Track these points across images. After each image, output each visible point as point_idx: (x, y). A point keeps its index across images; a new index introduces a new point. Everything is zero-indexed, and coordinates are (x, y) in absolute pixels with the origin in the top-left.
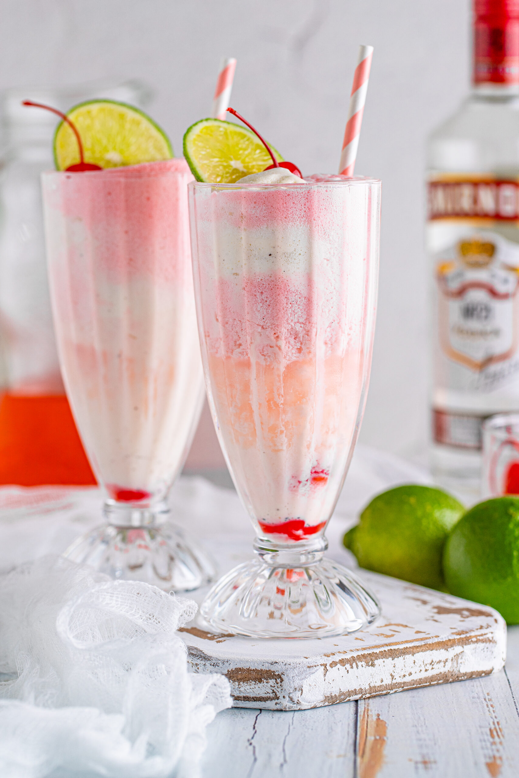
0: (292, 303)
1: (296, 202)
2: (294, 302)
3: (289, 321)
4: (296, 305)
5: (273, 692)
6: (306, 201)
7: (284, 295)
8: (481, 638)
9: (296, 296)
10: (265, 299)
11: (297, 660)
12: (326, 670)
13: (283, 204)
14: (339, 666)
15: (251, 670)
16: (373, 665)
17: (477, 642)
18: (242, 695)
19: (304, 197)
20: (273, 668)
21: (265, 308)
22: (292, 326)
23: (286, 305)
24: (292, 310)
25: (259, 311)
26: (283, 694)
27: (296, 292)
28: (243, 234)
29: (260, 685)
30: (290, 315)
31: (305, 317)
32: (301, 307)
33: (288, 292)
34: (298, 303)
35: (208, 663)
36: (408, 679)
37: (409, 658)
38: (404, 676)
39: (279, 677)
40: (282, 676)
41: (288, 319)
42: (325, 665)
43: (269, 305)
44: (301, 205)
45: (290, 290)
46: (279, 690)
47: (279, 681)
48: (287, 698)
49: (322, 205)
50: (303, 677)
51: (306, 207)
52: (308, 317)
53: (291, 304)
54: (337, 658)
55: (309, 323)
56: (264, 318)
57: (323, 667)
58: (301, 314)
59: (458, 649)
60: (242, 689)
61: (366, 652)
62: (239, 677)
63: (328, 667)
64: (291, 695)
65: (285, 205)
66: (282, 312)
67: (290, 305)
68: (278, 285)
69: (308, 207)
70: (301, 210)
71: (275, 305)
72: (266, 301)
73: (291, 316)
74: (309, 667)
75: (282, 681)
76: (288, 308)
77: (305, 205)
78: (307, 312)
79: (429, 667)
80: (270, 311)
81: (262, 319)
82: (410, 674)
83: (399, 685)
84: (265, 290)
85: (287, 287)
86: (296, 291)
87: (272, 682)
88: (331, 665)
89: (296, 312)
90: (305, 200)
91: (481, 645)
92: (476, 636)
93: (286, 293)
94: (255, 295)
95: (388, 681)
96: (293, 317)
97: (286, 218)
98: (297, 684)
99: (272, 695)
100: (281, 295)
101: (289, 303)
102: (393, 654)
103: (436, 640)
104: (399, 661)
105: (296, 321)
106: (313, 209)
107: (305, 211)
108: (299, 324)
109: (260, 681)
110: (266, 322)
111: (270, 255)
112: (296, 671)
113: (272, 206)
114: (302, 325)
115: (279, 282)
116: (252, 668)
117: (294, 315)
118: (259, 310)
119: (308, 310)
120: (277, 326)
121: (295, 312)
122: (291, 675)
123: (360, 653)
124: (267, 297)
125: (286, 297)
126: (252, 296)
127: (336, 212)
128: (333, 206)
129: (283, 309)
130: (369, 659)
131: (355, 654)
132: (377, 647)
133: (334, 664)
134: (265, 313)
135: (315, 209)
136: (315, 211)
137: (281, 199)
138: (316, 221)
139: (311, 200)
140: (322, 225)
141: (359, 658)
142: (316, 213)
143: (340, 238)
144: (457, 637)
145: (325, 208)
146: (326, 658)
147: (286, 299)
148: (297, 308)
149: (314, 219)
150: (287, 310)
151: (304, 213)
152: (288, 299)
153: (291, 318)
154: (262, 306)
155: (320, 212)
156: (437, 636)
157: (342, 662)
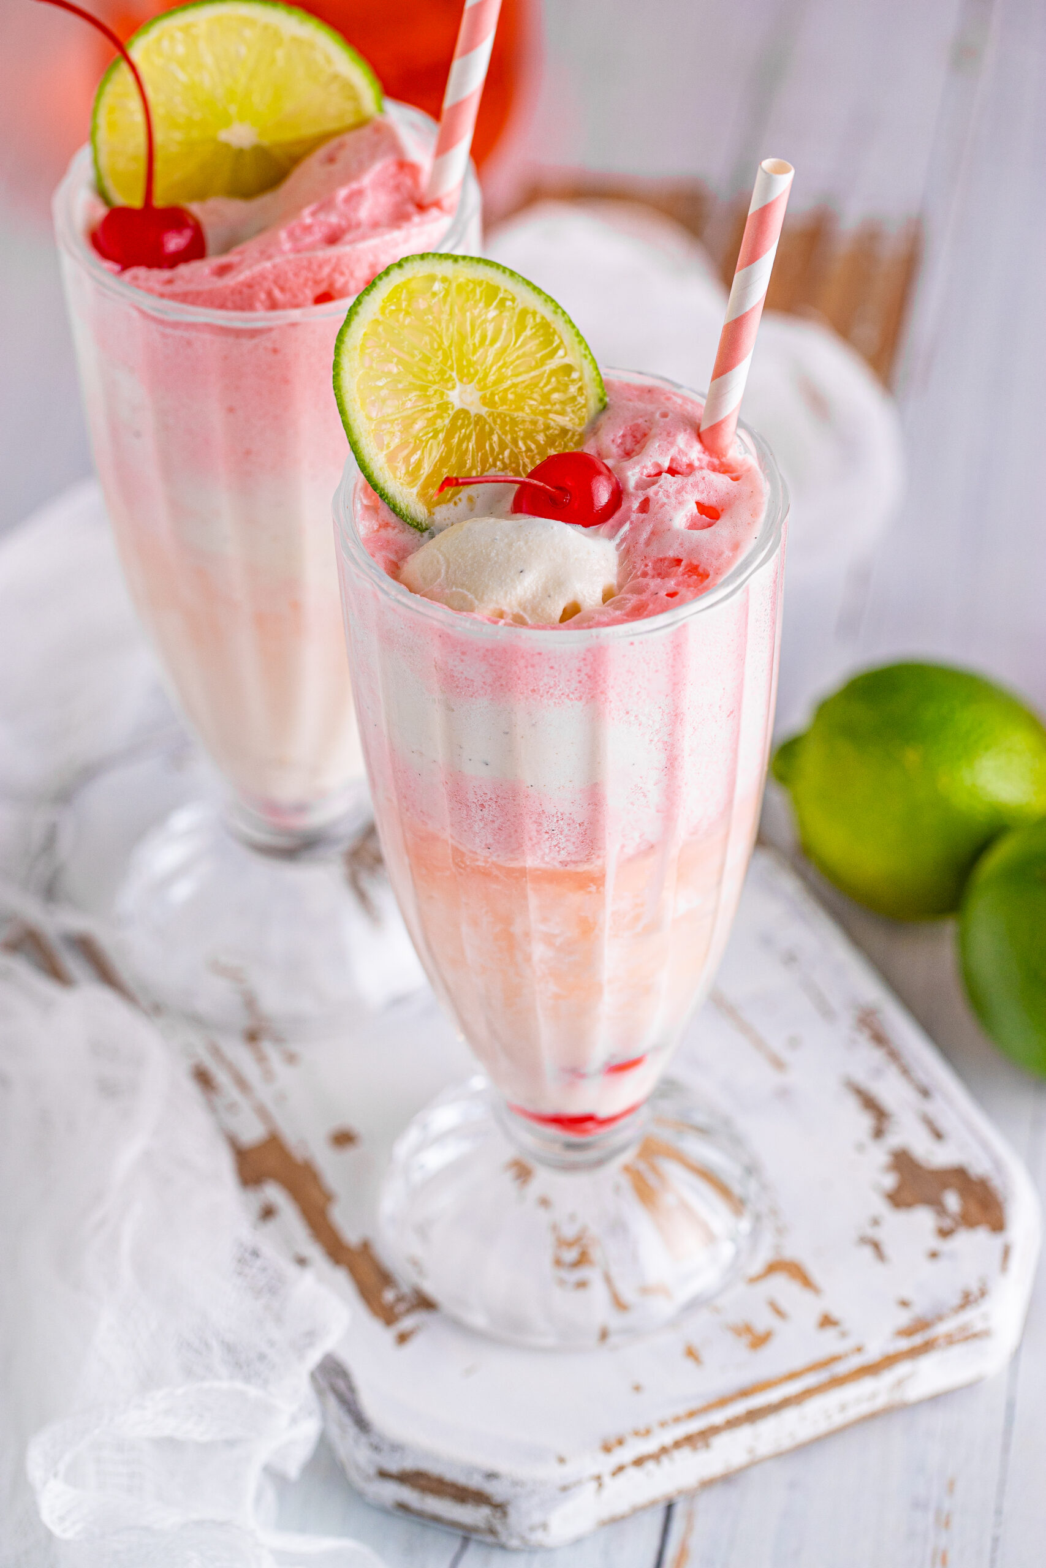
0: (551, 832)
1: (556, 666)
2: (554, 832)
4: (561, 836)
5: (489, 1524)
6: (583, 663)
7: (531, 818)
8: (958, 1334)
9: (561, 822)
10: (490, 818)
11: (543, 1471)
12: (600, 1488)
13: (527, 667)
14: (631, 1471)
15: (445, 1482)
16: (707, 1447)
19: (578, 657)
20: (489, 1487)
24: (551, 843)
26: (508, 1530)
27: (560, 816)
29: (464, 1508)
30: (547, 851)
32: (573, 839)
33: (539, 814)
34: (564, 833)
36: (789, 1444)
37: (789, 1413)
39: (500, 1508)
40: (507, 1507)
42: (598, 1478)
43: (500, 829)
44: (571, 672)
45: (546, 811)
46: (500, 1524)
47: (499, 1511)
48: (515, 1536)
49: (619, 667)
50: (550, 1506)
51: (583, 675)
53: (547, 833)
54: (625, 1455)
56: (490, 847)
57: (594, 1483)
58: (574, 849)
61: (697, 1424)
63: (606, 1479)
64: (525, 1535)
65: (530, 669)
66: (529, 844)
67: (547, 836)
68: (519, 801)
69: (586, 674)
70: (569, 680)
71: (512, 831)
73: (550, 852)
74: (565, 1487)
75: (505, 1512)
76: (541, 839)
77: (579, 670)
79: (835, 1413)
80: (502, 838)
83: (767, 1458)
84: (489, 803)
85: (539, 807)
86: (559, 814)
87: (486, 1510)
88: (614, 1474)
89: (562, 847)
90: (579, 662)
91: (957, 1352)
92: (948, 1333)
93: (536, 815)
95: (741, 1461)
96: (555, 854)
97: (533, 691)
98: (536, 1517)
99: (485, 1527)
100: (525, 816)
103: (857, 1361)
105: (563, 858)
106: (600, 675)
109: (463, 1503)
112: (536, 1498)
113: (503, 667)
116: (447, 1477)
117: (559, 851)
121: (559, 847)
123: (683, 1429)
125: (536, 822)
126: (460, 805)
127: (657, 671)
128: (648, 663)
129: (531, 839)
130: (697, 1440)
131: (667, 1437)
132: (723, 1402)
133: (621, 1469)
134: (492, 841)
135: (603, 676)
136: (604, 679)
137: (523, 657)
138: (606, 694)
139: (595, 660)
140: (621, 701)
141: (677, 1445)
142: (605, 682)
143: (667, 711)
144: (904, 1344)
145: (629, 671)
146: (601, 1457)
147: (536, 825)
148: (564, 840)
149: (602, 693)
150: (539, 842)
151: (578, 685)
152: (540, 824)
153: (552, 855)
154: (483, 828)
155: (615, 679)
156: (859, 1350)
157: (639, 1462)
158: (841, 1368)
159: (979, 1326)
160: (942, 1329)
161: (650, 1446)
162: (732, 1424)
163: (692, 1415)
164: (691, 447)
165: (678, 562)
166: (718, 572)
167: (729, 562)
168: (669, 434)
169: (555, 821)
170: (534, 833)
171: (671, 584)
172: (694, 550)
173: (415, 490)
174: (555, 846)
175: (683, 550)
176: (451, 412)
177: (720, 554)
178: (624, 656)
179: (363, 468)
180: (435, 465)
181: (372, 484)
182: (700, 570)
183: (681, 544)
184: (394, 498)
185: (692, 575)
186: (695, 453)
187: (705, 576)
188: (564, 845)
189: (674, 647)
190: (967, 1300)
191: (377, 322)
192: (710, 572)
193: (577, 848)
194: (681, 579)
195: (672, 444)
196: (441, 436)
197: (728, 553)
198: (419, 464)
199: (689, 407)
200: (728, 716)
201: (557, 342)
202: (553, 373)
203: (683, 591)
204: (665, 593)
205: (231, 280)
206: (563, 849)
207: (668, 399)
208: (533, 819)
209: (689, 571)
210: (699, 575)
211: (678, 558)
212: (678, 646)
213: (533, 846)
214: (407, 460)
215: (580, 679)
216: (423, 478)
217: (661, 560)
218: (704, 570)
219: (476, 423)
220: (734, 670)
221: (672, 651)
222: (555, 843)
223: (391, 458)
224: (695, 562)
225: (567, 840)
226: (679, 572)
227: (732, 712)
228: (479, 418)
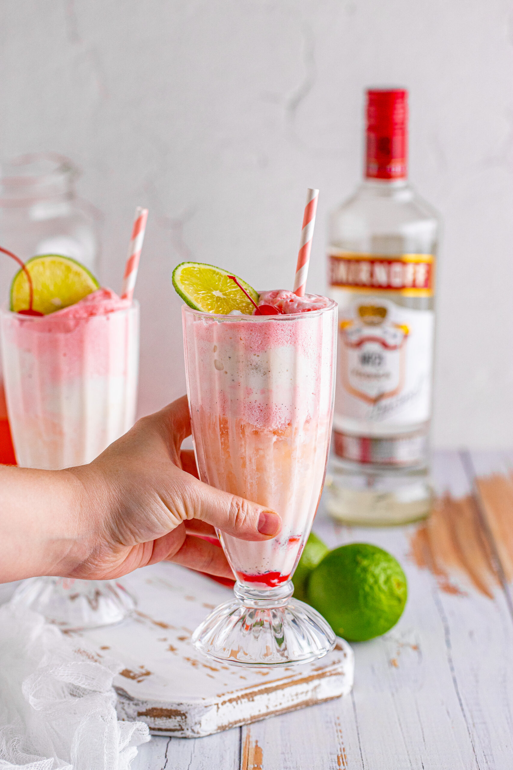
5: (180, 725)
8: (334, 672)
11: (197, 702)
12: (218, 708)
14: (228, 704)
15: (163, 710)
16: (253, 700)
17: (331, 675)
18: (156, 727)
20: (179, 708)
26: (187, 727)
29: (170, 720)
35: (131, 703)
36: (279, 708)
37: (280, 692)
38: (276, 706)
39: (184, 715)
40: (186, 715)
42: (217, 704)
46: (184, 724)
47: (184, 717)
48: (190, 730)
50: (201, 714)
54: (226, 698)
57: (216, 706)
59: (316, 682)
60: (157, 723)
61: (248, 691)
62: (155, 714)
63: (220, 706)
64: (193, 728)
74: (206, 707)
75: (186, 717)
79: (295, 698)
82: (281, 704)
83: (272, 713)
87: (179, 718)
88: (222, 704)
91: (334, 678)
92: (330, 672)
95: (264, 711)
98: (197, 719)
99: (178, 728)
102: (268, 691)
103: (299, 677)
104: (272, 695)
109: (170, 717)
112: (196, 710)
116: (164, 708)
122: (192, 713)
123: (244, 692)
130: (250, 696)
131: (240, 694)
132: (256, 686)
133: (224, 703)
141: (243, 697)
144: (315, 673)
146: (218, 698)
156: (301, 674)
157: (230, 701)
158: (295, 678)
159: (340, 670)
160: (327, 669)
161: (234, 696)
162: (261, 692)
163: (246, 688)
190: (334, 663)
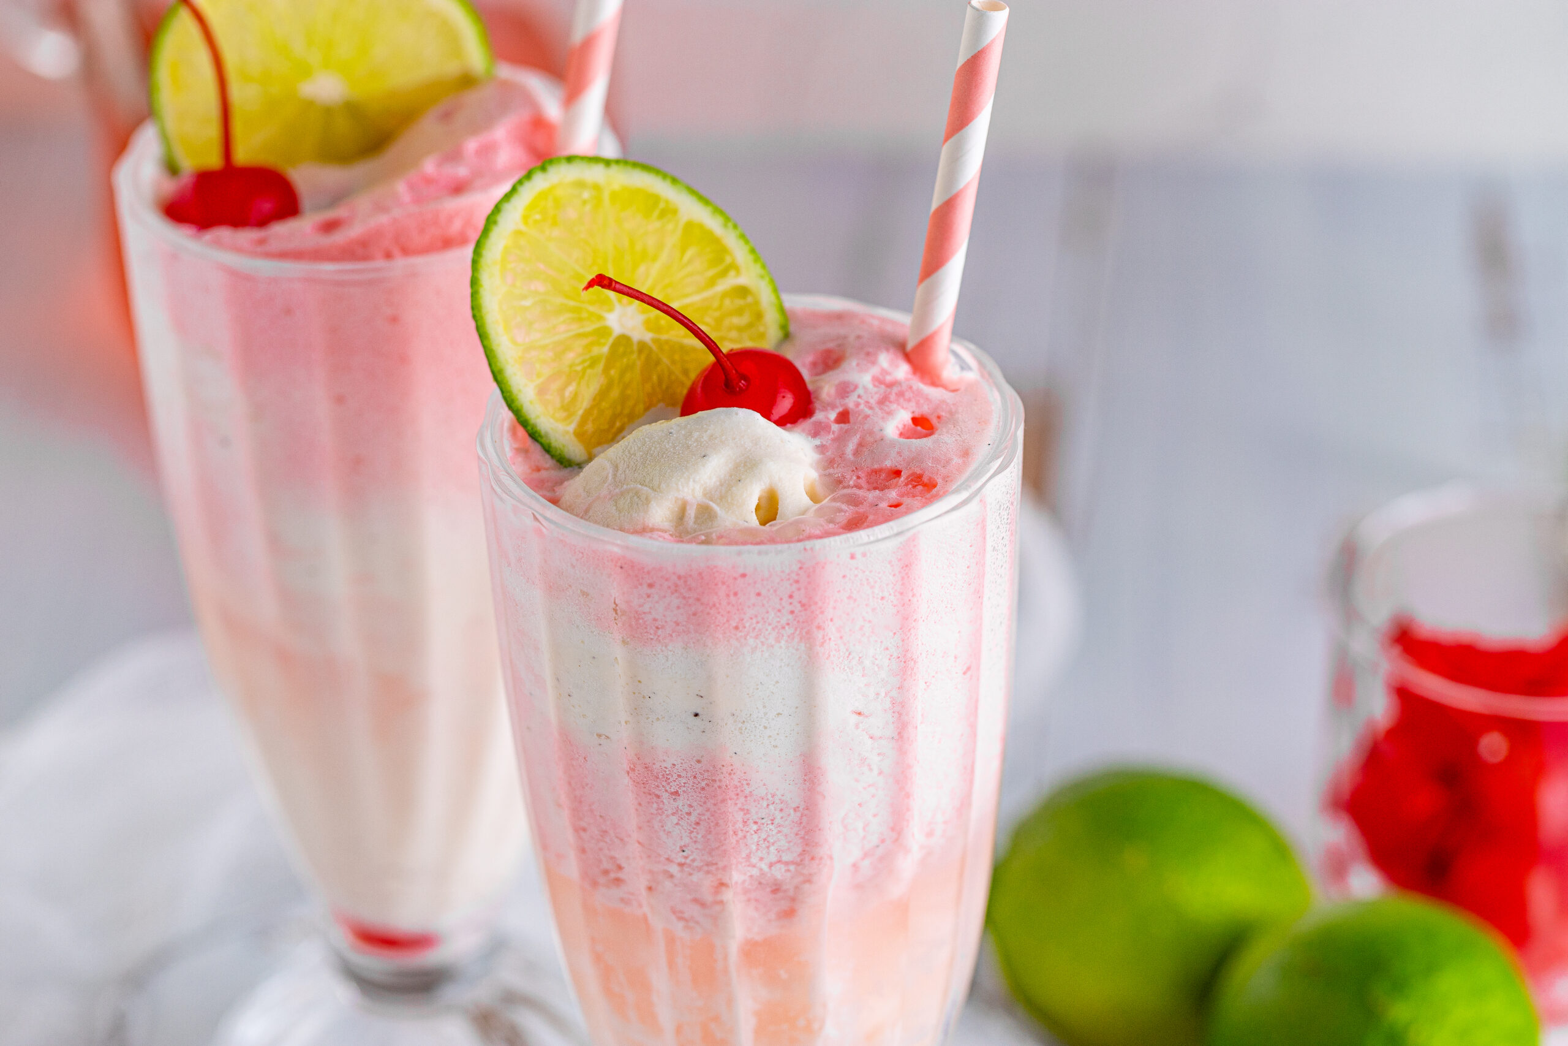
0: (760, 821)
1: (764, 592)
2: (763, 821)
3: (754, 860)
4: (771, 827)
6: (795, 586)
7: (736, 804)
9: (772, 807)
10: (686, 809)
13: (728, 595)
19: (789, 579)
21: (685, 828)
22: (761, 870)
23: (741, 826)
24: (760, 837)
25: (670, 832)
27: (771, 799)
28: (618, 651)
30: (754, 847)
31: (799, 850)
32: (785, 830)
33: (746, 797)
34: (776, 822)
41: (748, 856)
43: (698, 824)
44: (781, 599)
45: (754, 793)
49: (839, 591)
51: (795, 601)
52: (807, 849)
53: (756, 823)
55: (813, 858)
56: (684, 849)
58: (787, 844)
65: (732, 598)
66: (734, 839)
67: (755, 827)
68: (720, 781)
69: (800, 602)
70: (779, 611)
71: (712, 824)
72: (689, 814)
73: (758, 849)
76: (747, 832)
77: (791, 597)
78: (803, 838)
80: (699, 836)
81: (679, 852)
84: (685, 789)
85: (746, 787)
86: (769, 796)
89: (771, 841)
90: (791, 585)
93: (742, 799)
94: (658, 797)
96: (764, 852)
97: (737, 628)
100: (729, 801)
101: (751, 822)
105: (773, 858)
106: (816, 603)
107: (792, 612)
108: (782, 866)
110: (691, 858)
111: (696, 715)
113: (698, 600)
114: (792, 868)
115: (722, 773)
117: (768, 847)
118: (671, 830)
119: (807, 833)
120: (724, 868)
121: (768, 842)
124: (690, 806)
125: (741, 809)
126: (649, 797)
127: (883, 598)
128: (872, 587)
129: (735, 833)
134: (687, 840)
135: (820, 604)
136: (821, 608)
137: (723, 583)
138: (824, 629)
139: (809, 583)
140: (841, 638)
142: (822, 613)
143: (895, 655)
145: (849, 598)
147: (742, 813)
148: (774, 833)
149: (819, 627)
150: (745, 837)
151: (790, 617)
152: (747, 812)
153: (759, 854)
154: (677, 824)
155: (834, 608)
164: (897, 366)
165: (898, 473)
166: (947, 479)
167: (960, 470)
168: (868, 354)
169: (765, 805)
170: (740, 825)
171: (893, 495)
172: (918, 458)
173: (571, 427)
174: (765, 840)
175: (901, 459)
176: (611, 340)
177: (948, 461)
178: (844, 577)
179: (510, 402)
180: (594, 399)
181: (522, 421)
182: (925, 479)
183: (899, 453)
184: (547, 435)
185: (917, 485)
186: (902, 371)
187: (930, 486)
188: (775, 838)
189: (902, 568)
191: (518, 233)
192: (938, 481)
193: (789, 842)
194: (904, 489)
195: (874, 363)
196: (600, 367)
197: (956, 460)
198: (575, 397)
199: (889, 328)
200: (965, 673)
201: (728, 260)
202: (725, 295)
203: (907, 501)
204: (887, 504)
205: (339, 238)
206: (773, 844)
207: (863, 322)
208: (739, 805)
209: (912, 480)
210: (925, 485)
211: (896, 469)
212: (907, 566)
213: (738, 842)
214: (562, 390)
215: (791, 608)
216: (580, 412)
217: (876, 472)
218: (930, 478)
219: (640, 351)
220: (971, 609)
221: (900, 572)
222: (764, 836)
223: (542, 391)
224: (919, 471)
225: (779, 832)
226: (900, 482)
227: (969, 669)
228: (642, 346)
